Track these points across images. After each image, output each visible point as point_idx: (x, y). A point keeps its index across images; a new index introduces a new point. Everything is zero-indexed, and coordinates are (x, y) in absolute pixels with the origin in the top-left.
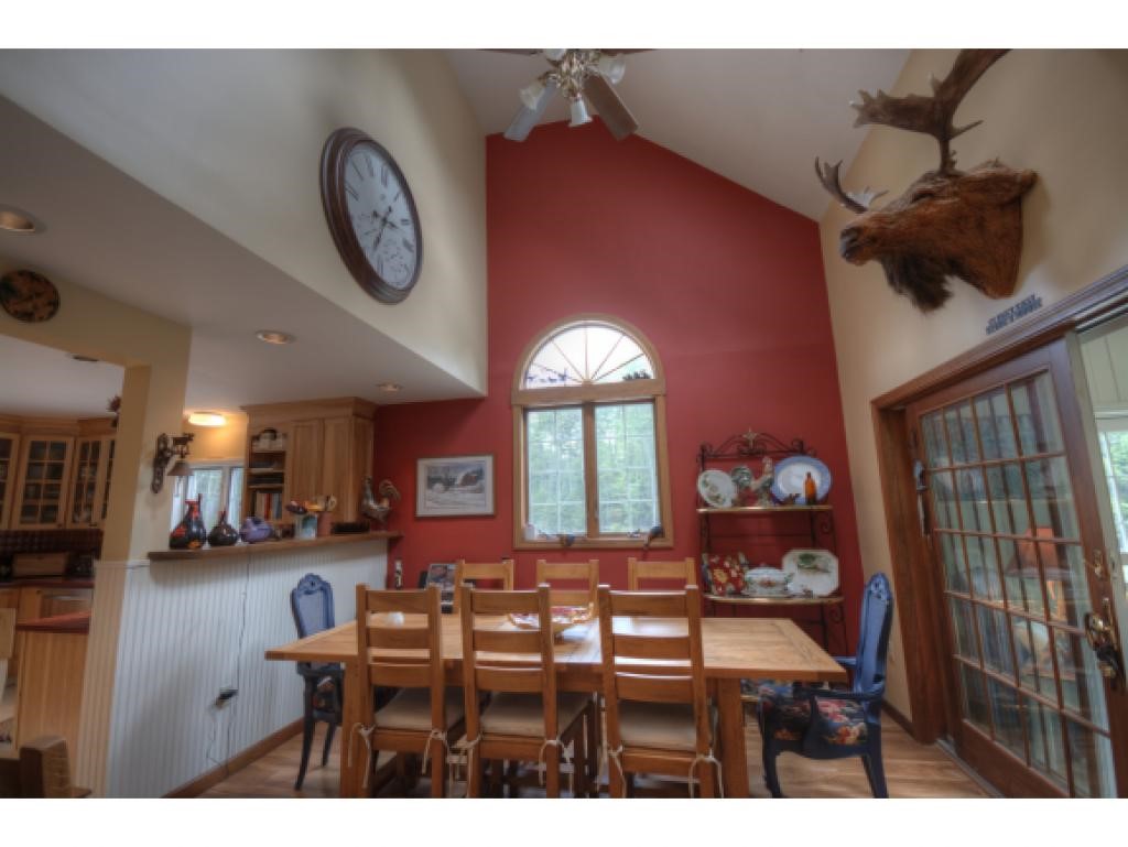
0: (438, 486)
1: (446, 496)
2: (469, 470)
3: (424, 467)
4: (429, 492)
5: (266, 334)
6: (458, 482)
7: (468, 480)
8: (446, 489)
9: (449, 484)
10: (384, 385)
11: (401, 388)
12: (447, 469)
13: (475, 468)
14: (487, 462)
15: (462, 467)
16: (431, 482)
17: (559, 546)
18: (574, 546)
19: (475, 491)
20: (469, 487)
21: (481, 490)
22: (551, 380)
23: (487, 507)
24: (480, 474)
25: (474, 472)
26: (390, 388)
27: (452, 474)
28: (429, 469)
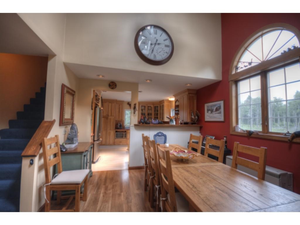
0: (210, 112)
1: (211, 115)
2: (217, 106)
3: (206, 106)
4: (207, 114)
5: (146, 80)
6: (214, 110)
7: (217, 110)
8: (211, 113)
9: (212, 111)
10: (187, 84)
11: (191, 84)
12: (211, 106)
13: (219, 105)
14: (222, 103)
15: (215, 105)
16: (208, 110)
17: (246, 135)
18: (252, 136)
19: (218, 113)
20: (217, 112)
21: (220, 113)
22: (245, 66)
23: (222, 119)
24: (220, 107)
25: (218, 107)
26: (189, 85)
27: (213, 108)
28: (208, 107)
